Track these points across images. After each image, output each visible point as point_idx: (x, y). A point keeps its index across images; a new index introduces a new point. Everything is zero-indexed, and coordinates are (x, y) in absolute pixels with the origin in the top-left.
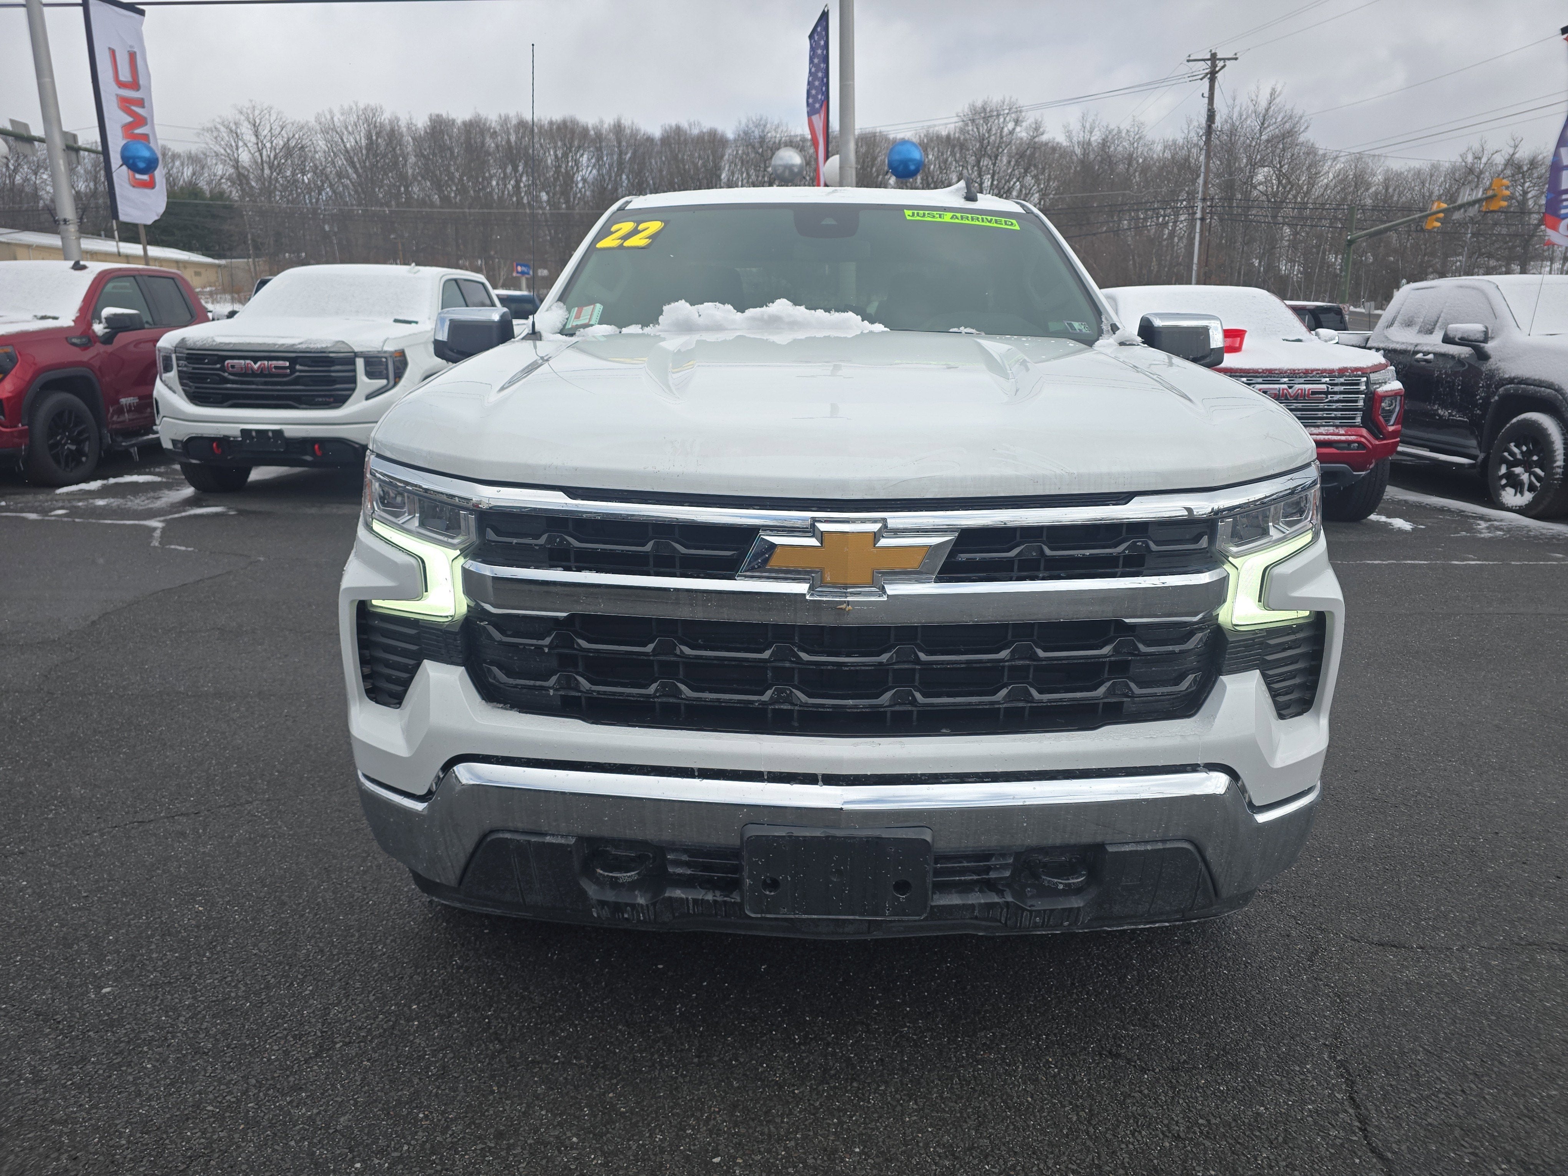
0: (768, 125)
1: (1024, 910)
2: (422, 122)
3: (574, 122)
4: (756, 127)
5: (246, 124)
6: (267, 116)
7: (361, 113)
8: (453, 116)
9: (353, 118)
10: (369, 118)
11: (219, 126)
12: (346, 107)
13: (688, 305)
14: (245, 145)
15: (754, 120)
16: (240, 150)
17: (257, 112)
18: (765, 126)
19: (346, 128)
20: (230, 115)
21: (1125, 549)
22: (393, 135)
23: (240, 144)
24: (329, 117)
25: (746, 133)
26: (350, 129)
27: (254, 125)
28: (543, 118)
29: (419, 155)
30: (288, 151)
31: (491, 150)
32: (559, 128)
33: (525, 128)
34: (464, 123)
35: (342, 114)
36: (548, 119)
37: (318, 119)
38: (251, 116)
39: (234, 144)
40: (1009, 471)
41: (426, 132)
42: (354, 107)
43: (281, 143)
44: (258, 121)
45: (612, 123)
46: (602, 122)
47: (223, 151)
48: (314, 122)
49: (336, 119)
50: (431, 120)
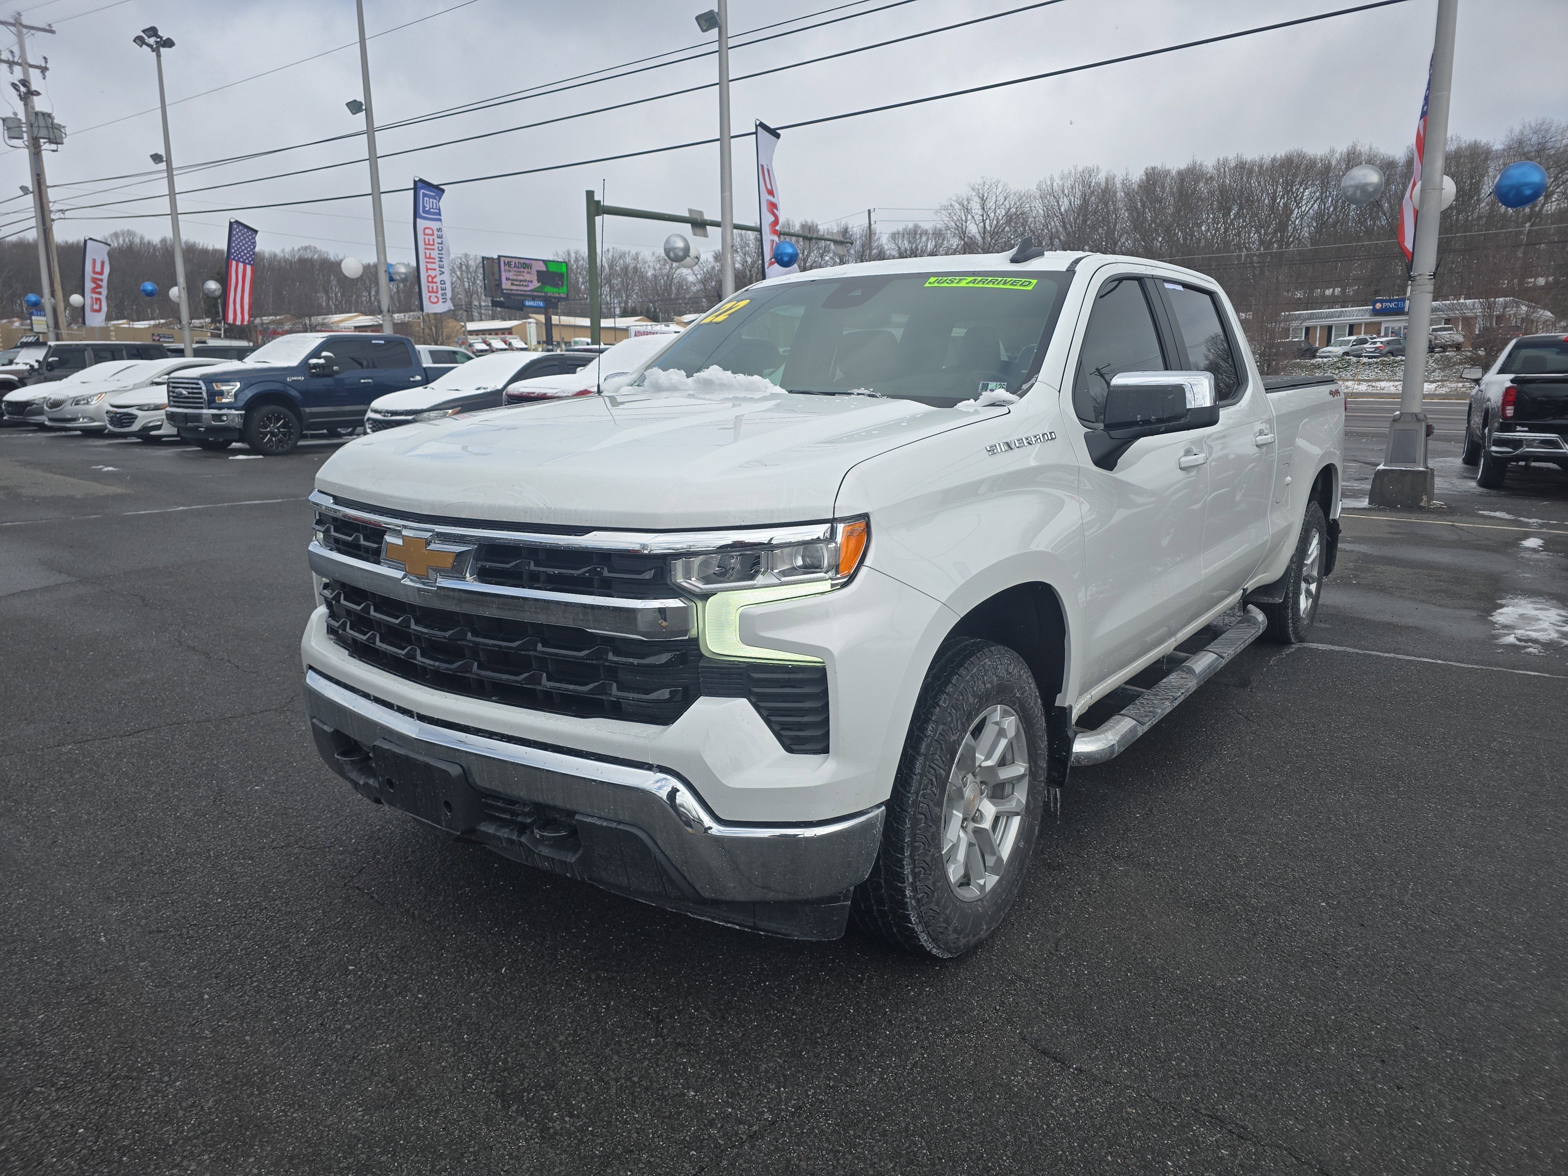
0: (1553, 129)
1: (534, 852)
2: (1137, 175)
3: (1301, 156)
4: (1535, 133)
5: (977, 199)
6: (994, 190)
7: (1078, 176)
8: (1168, 167)
9: (1069, 183)
10: (1085, 179)
11: (953, 203)
12: (1066, 172)
13: (660, 371)
14: (973, 217)
15: (1533, 125)
16: (969, 222)
17: (987, 187)
18: (1547, 131)
19: (1063, 192)
20: (964, 192)
21: (586, 572)
22: (1106, 193)
23: (969, 217)
24: (1049, 183)
25: (1520, 143)
26: (1066, 192)
27: (982, 199)
28: (1265, 156)
29: (1132, 208)
30: (1010, 218)
31: (1203, 196)
32: (1282, 165)
33: (1243, 169)
34: (1180, 173)
35: (1062, 179)
36: (1272, 156)
37: (1039, 188)
38: (981, 191)
39: (964, 218)
40: (511, 503)
41: (1140, 186)
42: (1073, 171)
43: (1003, 212)
44: (986, 195)
45: (1345, 150)
46: (1332, 151)
47: (953, 224)
48: (1035, 190)
49: (1055, 185)
50: (1147, 174)
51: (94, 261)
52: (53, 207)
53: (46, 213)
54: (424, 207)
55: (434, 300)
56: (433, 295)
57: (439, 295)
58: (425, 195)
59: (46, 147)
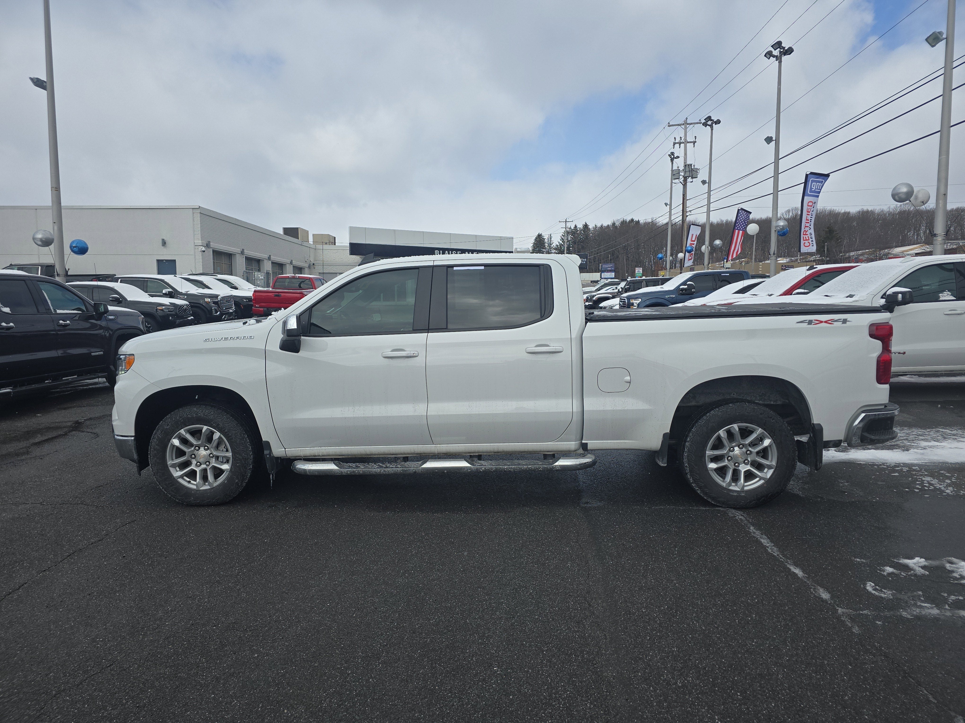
51: (693, 235)
52: (688, 209)
53: (685, 212)
54: (811, 188)
55: (807, 244)
56: (806, 242)
57: (810, 241)
58: (813, 181)
59: (689, 180)
